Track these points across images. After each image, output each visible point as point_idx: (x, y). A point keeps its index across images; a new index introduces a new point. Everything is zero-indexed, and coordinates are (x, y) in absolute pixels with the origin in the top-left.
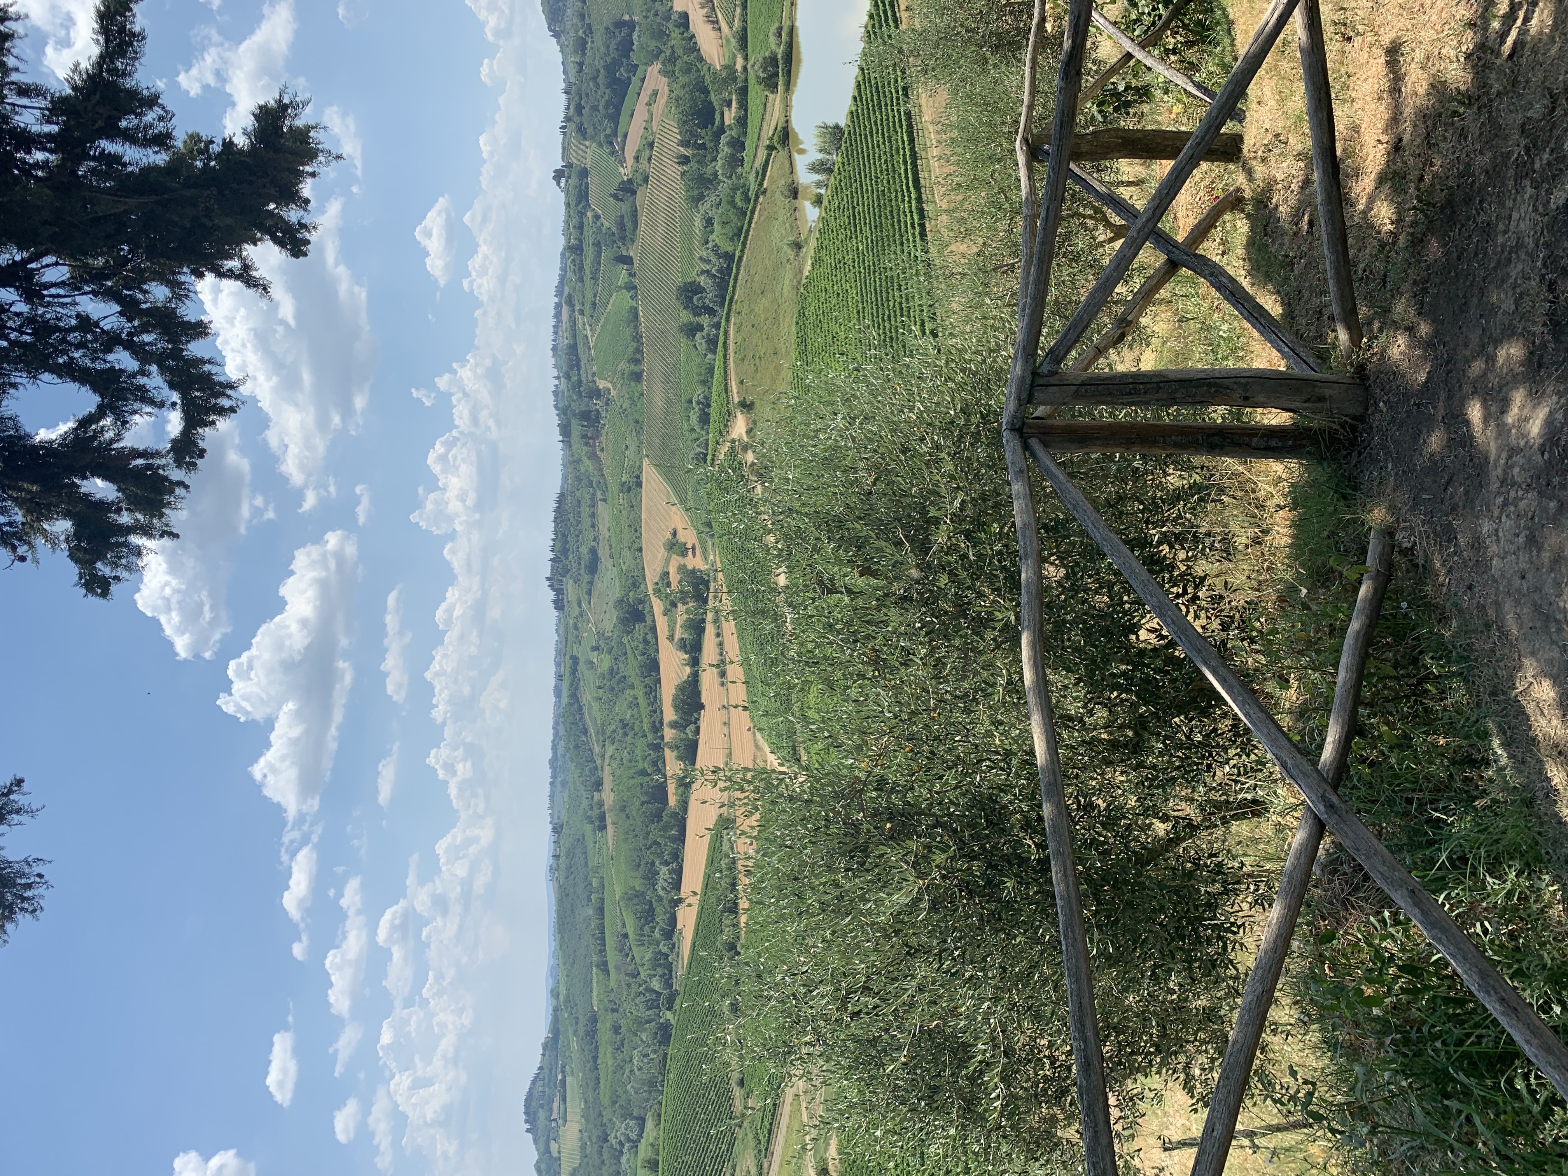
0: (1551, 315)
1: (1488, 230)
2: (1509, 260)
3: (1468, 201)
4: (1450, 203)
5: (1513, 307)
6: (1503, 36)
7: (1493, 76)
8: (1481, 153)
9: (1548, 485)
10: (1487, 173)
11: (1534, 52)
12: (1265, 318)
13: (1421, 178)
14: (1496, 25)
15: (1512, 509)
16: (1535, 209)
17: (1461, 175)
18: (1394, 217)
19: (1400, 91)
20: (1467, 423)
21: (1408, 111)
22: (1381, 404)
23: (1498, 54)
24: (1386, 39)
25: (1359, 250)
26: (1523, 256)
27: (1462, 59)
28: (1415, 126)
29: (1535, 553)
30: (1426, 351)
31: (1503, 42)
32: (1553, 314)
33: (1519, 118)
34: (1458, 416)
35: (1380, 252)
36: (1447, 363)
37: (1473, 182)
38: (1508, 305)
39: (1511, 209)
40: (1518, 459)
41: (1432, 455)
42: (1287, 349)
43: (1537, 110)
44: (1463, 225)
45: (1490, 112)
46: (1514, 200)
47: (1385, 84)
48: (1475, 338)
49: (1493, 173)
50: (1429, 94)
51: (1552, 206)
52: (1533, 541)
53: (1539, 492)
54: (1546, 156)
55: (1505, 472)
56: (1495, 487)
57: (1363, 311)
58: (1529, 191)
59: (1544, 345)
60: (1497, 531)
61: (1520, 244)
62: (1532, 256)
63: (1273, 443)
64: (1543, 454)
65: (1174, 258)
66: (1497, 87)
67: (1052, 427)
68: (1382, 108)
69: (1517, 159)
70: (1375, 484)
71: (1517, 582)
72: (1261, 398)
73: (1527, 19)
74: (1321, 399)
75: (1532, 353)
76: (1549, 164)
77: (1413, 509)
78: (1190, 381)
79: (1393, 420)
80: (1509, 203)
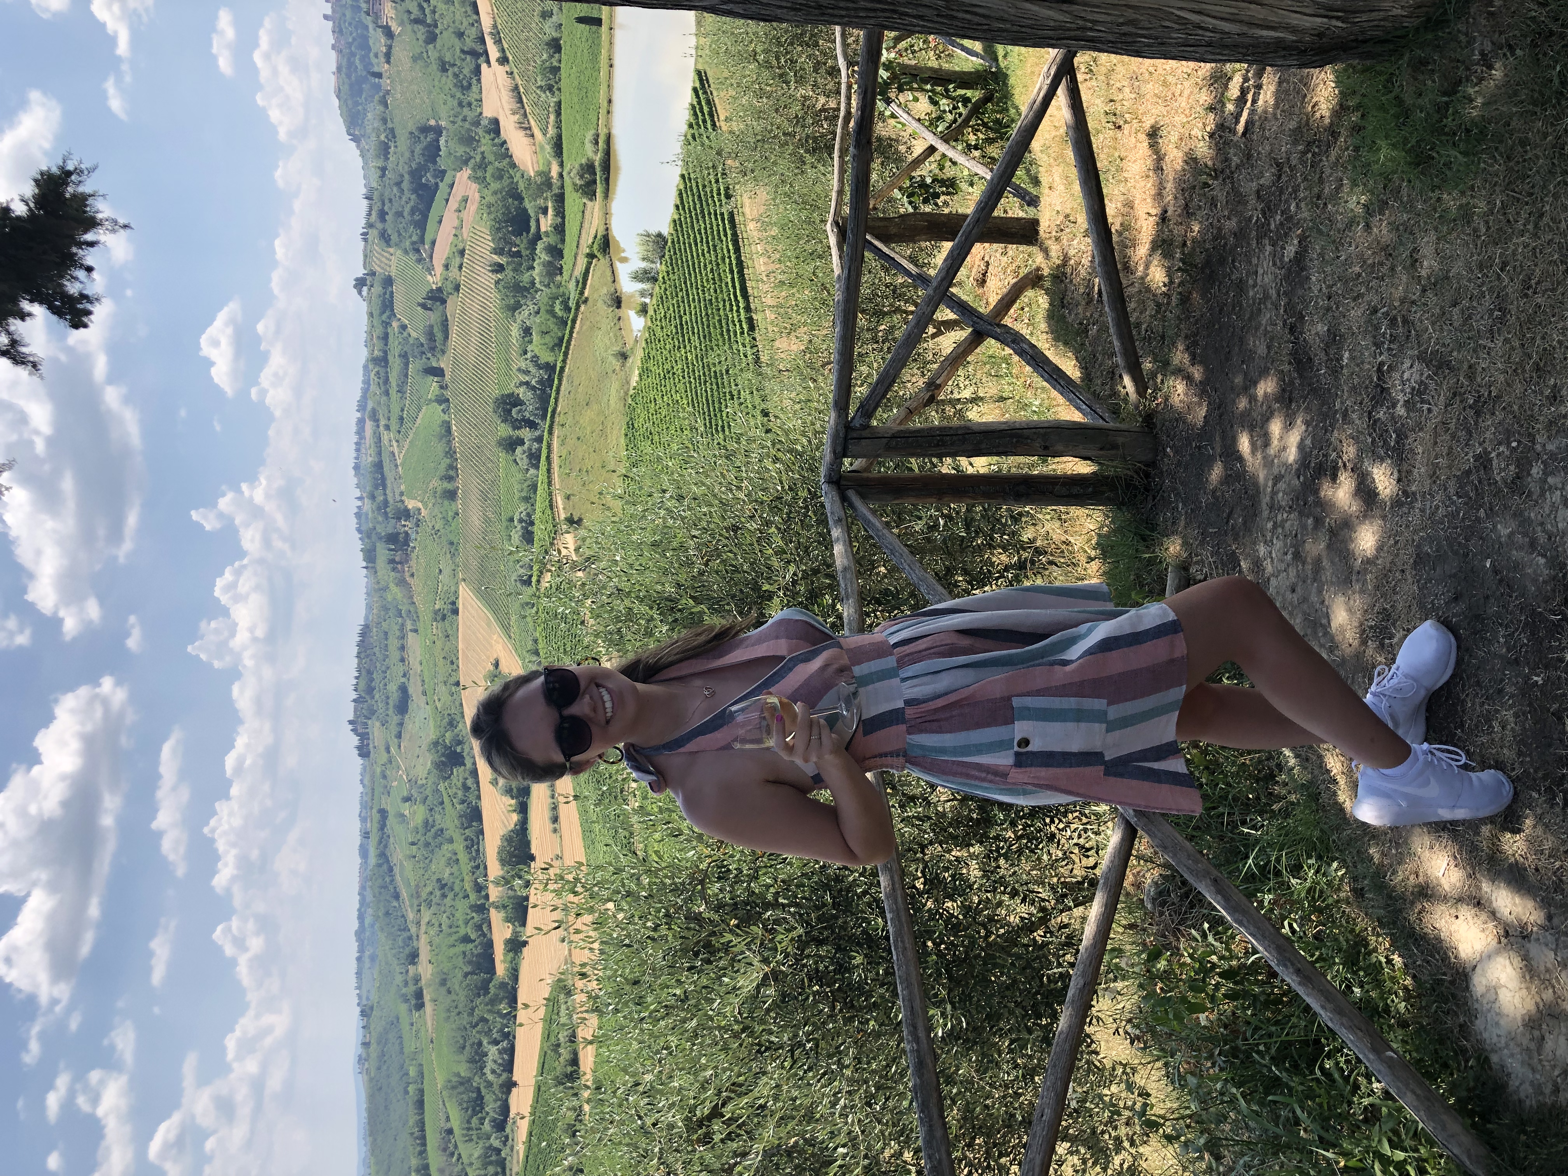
0: (1294, 354)
1: (1241, 287)
2: (1260, 310)
3: (1222, 262)
4: (1208, 263)
5: (1266, 351)
6: (1237, 117)
7: (1232, 151)
8: (1229, 219)
9: (1305, 504)
10: (1235, 234)
11: (1262, 128)
12: (1064, 379)
13: (1184, 244)
14: (1230, 107)
15: (1280, 530)
16: (1274, 264)
17: (1215, 238)
18: (1166, 280)
19: (1162, 170)
20: (1240, 459)
21: (1170, 186)
22: (1168, 450)
23: (1233, 131)
24: (1148, 124)
25: (1141, 313)
26: (1269, 306)
27: (1207, 138)
28: (1176, 198)
29: (1300, 567)
30: (1201, 398)
31: (1237, 122)
32: (1296, 353)
33: (1254, 185)
34: (1232, 454)
35: (1158, 312)
36: (1219, 408)
37: (1226, 244)
38: (1262, 350)
39: (1257, 266)
40: (1282, 485)
41: (1214, 492)
42: (1084, 407)
43: (1268, 177)
44: (1221, 283)
45: (1233, 183)
46: (1258, 258)
47: (1150, 163)
48: (1238, 380)
49: (1240, 235)
50: (1184, 170)
51: (1286, 259)
52: (1298, 556)
53: (1299, 513)
54: (1278, 217)
55: (1272, 498)
56: (1266, 513)
57: (1147, 365)
58: (1269, 248)
59: (1291, 382)
60: (1270, 553)
61: (1267, 296)
62: (1277, 307)
63: (1075, 490)
64: (1299, 478)
65: (979, 328)
66: (1236, 160)
67: (868, 479)
68: (1149, 185)
69: (1257, 221)
70: (1169, 523)
71: (1289, 595)
72: (1060, 447)
73: (1254, 101)
74: (1114, 447)
75: (1284, 390)
76: (1281, 224)
77: (1202, 543)
78: (993, 432)
79: (1179, 464)
80: (1255, 261)
